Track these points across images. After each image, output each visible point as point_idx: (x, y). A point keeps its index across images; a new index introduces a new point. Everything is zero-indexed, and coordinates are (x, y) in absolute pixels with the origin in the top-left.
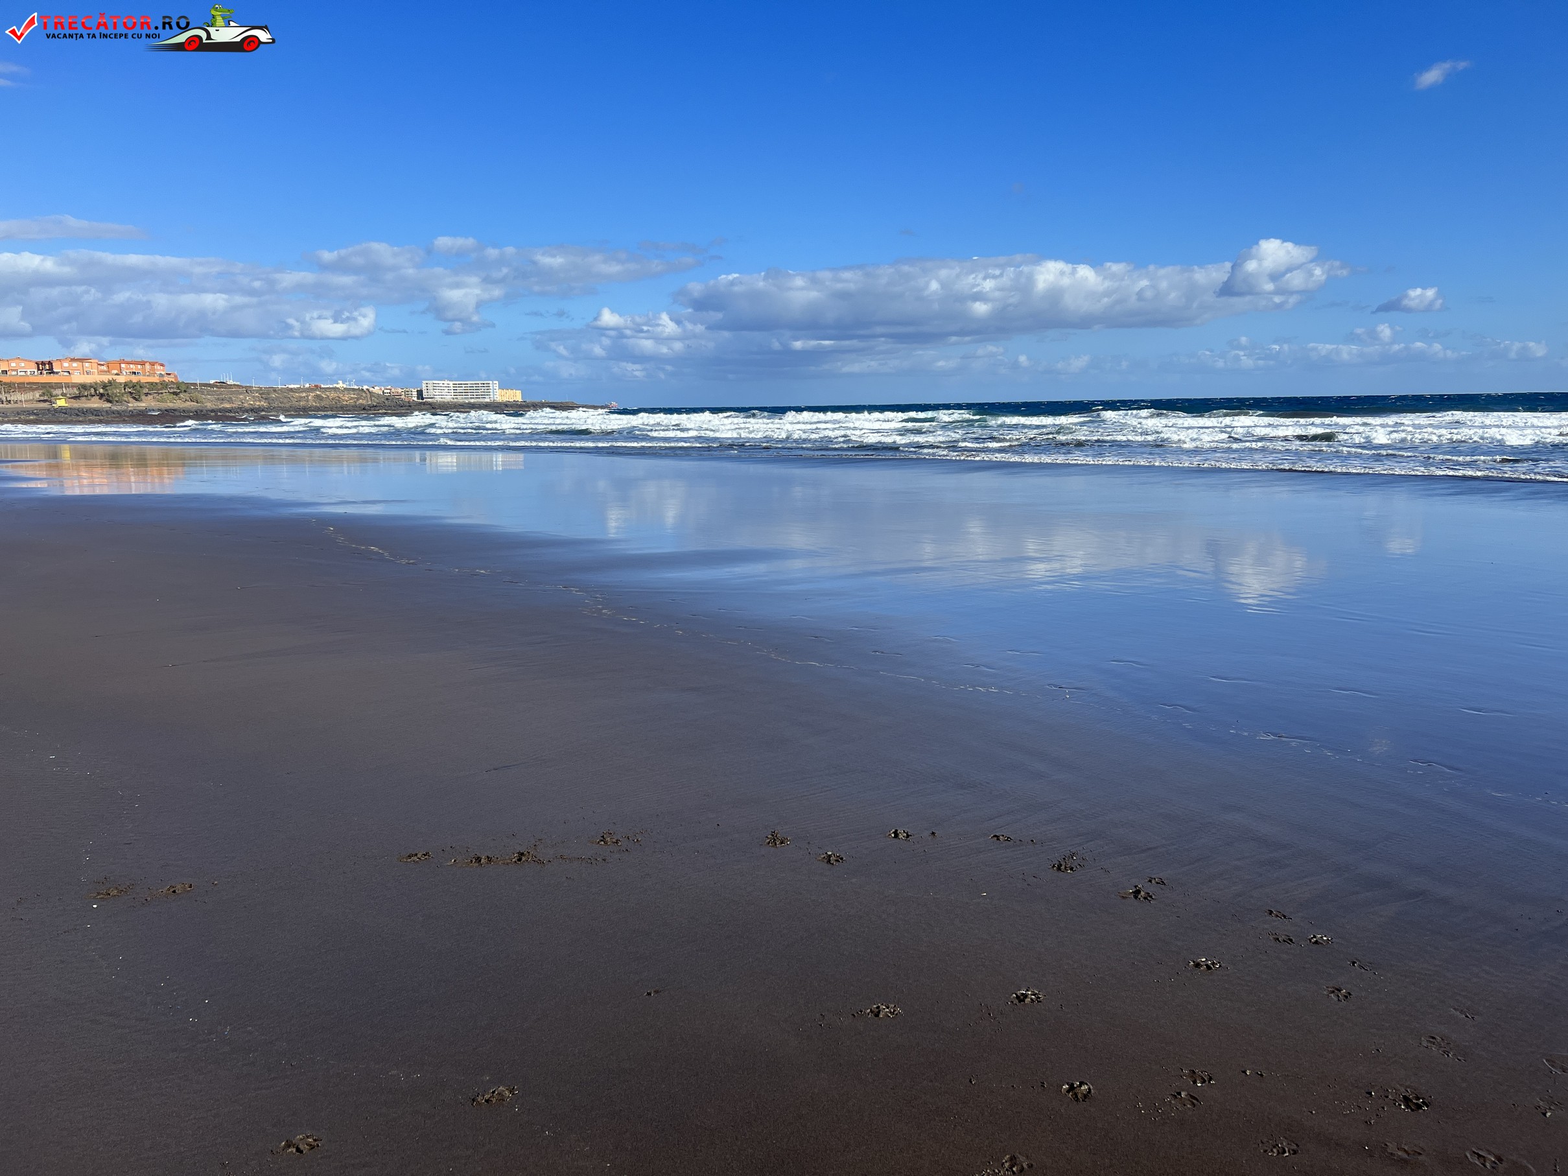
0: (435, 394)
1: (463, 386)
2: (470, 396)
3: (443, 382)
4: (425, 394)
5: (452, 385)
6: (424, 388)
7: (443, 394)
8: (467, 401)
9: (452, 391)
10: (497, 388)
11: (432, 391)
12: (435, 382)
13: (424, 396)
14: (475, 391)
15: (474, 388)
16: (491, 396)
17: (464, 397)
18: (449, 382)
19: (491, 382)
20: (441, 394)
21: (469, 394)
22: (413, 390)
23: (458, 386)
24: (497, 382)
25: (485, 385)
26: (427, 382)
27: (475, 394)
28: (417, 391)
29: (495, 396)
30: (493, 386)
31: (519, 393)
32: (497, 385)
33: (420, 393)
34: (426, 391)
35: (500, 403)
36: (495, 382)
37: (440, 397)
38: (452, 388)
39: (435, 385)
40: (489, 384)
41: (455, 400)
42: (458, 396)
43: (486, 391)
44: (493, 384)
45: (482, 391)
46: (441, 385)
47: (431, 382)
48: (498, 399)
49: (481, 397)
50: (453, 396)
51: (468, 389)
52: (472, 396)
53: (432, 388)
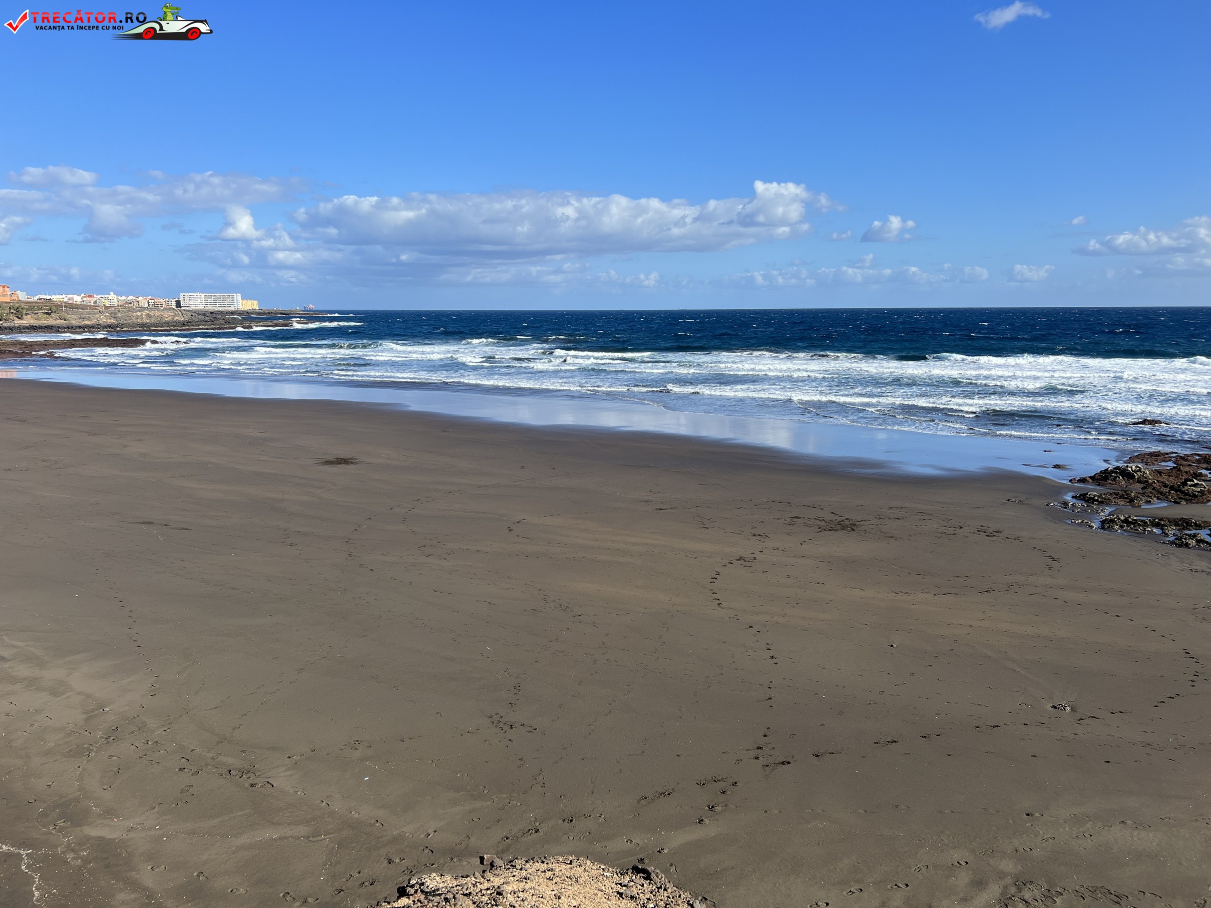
0: (191, 304)
1: (213, 297)
2: (218, 306)
3: (197, 294)
4: (182, 303)
5: (203, 297)
6: (181, 299)
7: (197, 303)
8: (216, 309)
9: (204, 301)
10: (240, 299)
11: (188, 301)
12: (190, 294)
13: (182, 305)
14: (222, 301)
15: (222, 299)
16: (235, 305)
17: (213, 306)
18: (201, 294)
19: (235, 295)
20: (195, 303)
21: (218, 304)
22: (172, 300)
23: (208, 297)
24: (240, 295)
25: (231, 297)
26: (184, 294)
27: (222, 304)
28: (176, 301)
29: (239, 306)
30: (237, 298)
31: (256, 302)
32: (240, 297)
33: (178, 304)
34: (183, 301)
35: (243, 311)
36: (238, 294)
37: (195, 306)
38: (204, 299)
39: (190, 297)
40: (233, 296)
41: (207, 309)
42: (208, 306)
43: (231, 301)
44: (237, 296)
45: (228, 301)
46: (195, 297)
47: (187, 294)
48: (241, 308)
49: (227, 306)
50: (204, 305)
51: (217, 299)
52: (220, 306)
53: (188, 299)
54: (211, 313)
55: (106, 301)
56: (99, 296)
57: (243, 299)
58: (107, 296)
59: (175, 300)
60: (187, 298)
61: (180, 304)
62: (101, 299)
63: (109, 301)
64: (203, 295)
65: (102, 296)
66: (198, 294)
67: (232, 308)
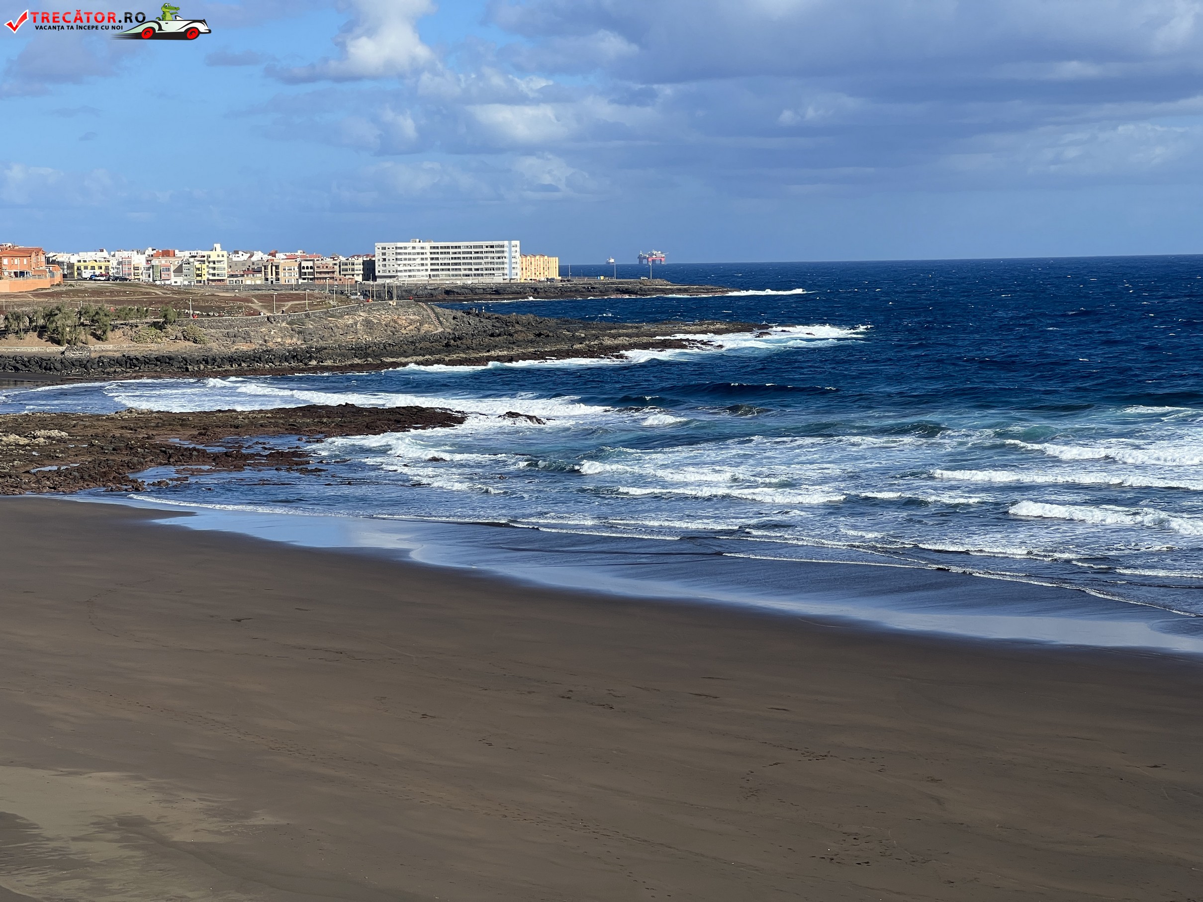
0: (399, 269)
1: (451, 250)
2: (463, 272)
3: (413, 244)
4: (379, 269)
5: (428, 250)
6: (378, 258)
7: (412, 268)
8: (459, 283)
9: (429, 262)
10: (518, 255)
11: (393, 262)
12: (399, 245)
13: (377, 274)
14: (473, 261)
15: (473, 255)
16: (506, 272)
17: (451, 273)
18: (422, 244)
19: (506, 243)
20: (409, 268)
21: (462, 267)
22: (356, 262)
23: (440, 250)
24: (517, 243)
25: (495, 250)
26: (384, 244)
27: (473, 267)
28: (364, 263)
29: (514, 271)
30: (510, 251)
31: (554, 263)
32: (518, 249)
33: (369, 270)
34: (381, 263)
35: (523, 286)
36: (514, 243)
37: (408, 273)
38: (429, 256)
39: (399, 251)
40: (503, 246)
41: (436, 281)
42: (440, 273)
43: (496, 260)
44: (510, 246)
45: (489, 260)
46: (409, 250)
47: (392, 245)
48: (518, 277)
49: (485, 272)
50: (429, 272)
51: (462, 256)
52: (467, 272)
53: (394, 257)
54: (448, 292)
55: (204, 266)
56: (187, 254)
57: (524, 254)
58: (205, 253)
59: (361, 260)
60: (390, 256)
61: (374, 269)
62: (192, 260)
63: (211, 265)
64: (427, 245)
65: (194, 253)
66: (417, 245)
67: (498, 279)
